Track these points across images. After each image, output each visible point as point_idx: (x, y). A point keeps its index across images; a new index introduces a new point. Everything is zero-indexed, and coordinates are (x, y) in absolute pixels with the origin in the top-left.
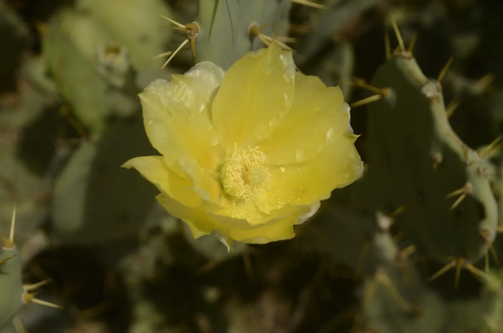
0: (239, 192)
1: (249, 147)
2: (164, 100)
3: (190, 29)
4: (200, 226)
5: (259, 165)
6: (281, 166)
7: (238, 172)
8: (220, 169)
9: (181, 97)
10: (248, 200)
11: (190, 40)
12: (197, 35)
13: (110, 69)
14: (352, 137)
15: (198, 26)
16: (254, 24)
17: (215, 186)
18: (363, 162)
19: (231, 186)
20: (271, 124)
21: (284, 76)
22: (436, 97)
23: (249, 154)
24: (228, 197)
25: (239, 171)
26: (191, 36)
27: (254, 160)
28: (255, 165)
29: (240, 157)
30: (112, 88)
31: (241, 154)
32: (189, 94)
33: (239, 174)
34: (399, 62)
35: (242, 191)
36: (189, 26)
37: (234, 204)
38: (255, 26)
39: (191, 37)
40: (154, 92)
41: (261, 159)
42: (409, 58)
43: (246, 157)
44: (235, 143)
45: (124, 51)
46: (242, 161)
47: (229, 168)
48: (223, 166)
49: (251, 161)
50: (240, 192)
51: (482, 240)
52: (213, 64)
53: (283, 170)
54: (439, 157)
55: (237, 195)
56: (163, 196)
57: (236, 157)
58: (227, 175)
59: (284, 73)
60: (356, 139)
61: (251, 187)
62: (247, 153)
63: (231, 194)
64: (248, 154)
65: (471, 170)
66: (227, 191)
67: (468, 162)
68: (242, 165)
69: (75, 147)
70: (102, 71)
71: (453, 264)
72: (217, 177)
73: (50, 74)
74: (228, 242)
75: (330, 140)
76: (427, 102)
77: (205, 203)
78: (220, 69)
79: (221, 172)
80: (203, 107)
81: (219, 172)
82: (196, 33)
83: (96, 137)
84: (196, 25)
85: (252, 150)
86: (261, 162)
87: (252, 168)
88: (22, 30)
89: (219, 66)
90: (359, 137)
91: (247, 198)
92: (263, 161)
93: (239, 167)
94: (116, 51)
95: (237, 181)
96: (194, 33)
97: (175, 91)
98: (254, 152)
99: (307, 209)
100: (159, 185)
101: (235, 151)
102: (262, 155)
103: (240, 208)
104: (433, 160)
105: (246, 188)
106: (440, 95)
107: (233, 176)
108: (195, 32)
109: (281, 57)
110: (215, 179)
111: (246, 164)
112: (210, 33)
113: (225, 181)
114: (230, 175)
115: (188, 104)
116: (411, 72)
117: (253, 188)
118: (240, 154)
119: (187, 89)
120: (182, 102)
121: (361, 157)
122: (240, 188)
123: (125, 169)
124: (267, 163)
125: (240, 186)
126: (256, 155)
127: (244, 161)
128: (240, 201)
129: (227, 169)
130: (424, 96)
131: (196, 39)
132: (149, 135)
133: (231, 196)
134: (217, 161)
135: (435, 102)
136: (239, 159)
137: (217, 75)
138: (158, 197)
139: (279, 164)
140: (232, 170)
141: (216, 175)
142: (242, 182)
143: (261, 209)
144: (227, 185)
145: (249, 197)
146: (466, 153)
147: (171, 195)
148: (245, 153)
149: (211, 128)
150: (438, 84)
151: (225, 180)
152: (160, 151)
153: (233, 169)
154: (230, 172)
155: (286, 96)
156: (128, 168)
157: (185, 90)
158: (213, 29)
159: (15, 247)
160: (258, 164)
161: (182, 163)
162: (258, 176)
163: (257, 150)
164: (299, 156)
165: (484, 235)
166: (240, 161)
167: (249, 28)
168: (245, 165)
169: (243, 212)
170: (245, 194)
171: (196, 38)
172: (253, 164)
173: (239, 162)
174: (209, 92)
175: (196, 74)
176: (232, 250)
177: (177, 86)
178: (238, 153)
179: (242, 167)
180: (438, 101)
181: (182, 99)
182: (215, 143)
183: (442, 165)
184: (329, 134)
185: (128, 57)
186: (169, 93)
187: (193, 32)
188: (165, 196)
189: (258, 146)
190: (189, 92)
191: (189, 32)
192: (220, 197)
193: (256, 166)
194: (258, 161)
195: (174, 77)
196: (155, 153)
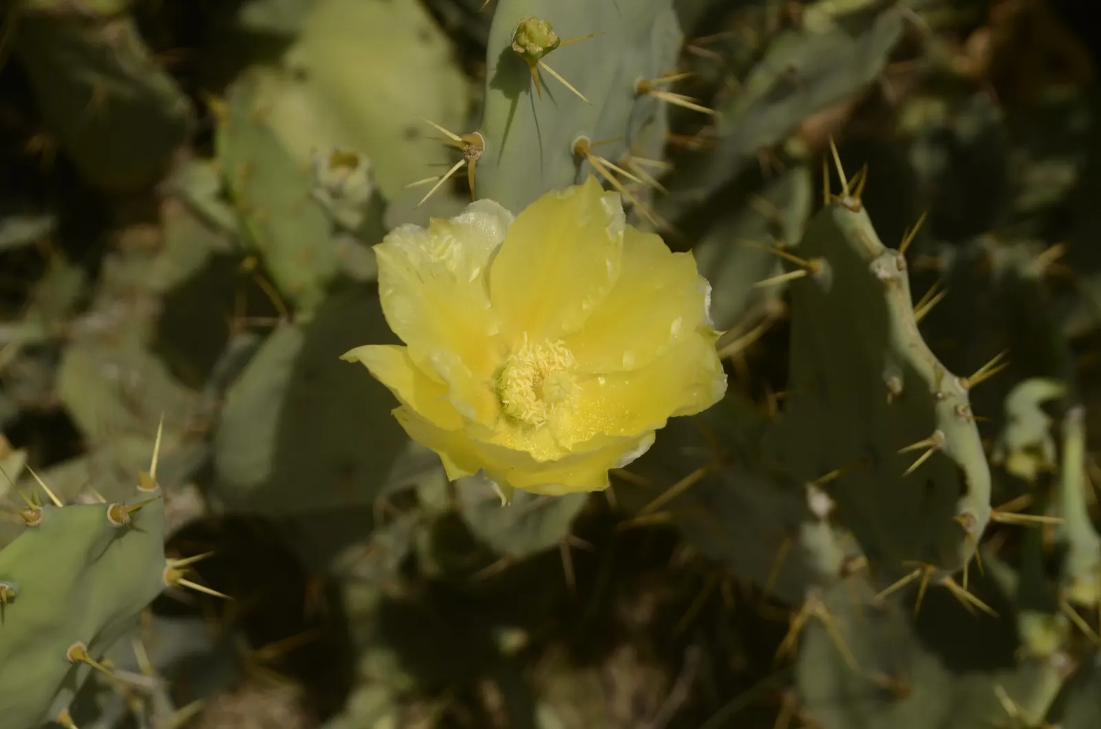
0: (526, 411)
1: (547, 341)
2: (413, 259)
3: (468, 143)
4: (459, 461)
5: (562, 370)
6: (599, 375)
7: (527, 381)
8: (499, 374)
9: (442, 253)
10: (540, 425)
11: (467, 161)
12: (479, 154)
13: (337, 193)
14: (713, 335)
15: (483, 141)
16: (582, 137)
17: (490, 401)
18: (727, 376)
19: (514, 401)
20: (585, 306)
21: (607, 230)
22: (898, 281)
23: (547, 352)
24: (512, 420)
25: (528, 379)
26: (470, 154)
27: (554, 363)
28: (555, 370)
29: (532, 356)
30: (338, 229)
31: (534, 352)
32: (455, 250)
33: (530, 384)
34: (839, 213)
35: (531, 411)
36: (468, 138)
37: (520, 432)
38: (582, 141)
39: (468, 157)
40: (398, 245)
41: (565, 361)
42: (855, 210)
43: (541, 357)
44: (526, 333)
45: (365, 163)
46: (535, 363)
47: (513, 372)
48: (505, 369)
49: (548, 363)
50: (528, 412)
51: (961, 532)
52: (497, 205)
53: (602, 381)
54: (896, 384)
55: (523, 416)
56: (405, 410)
57: (526, 355)
58: (509, 383)
59: (607, 226)
60: (718, 338)
61: (546, 405)
62: (543, 351)
63: (514, 415)
64: (545, 353)
65: (945, 408)
66: (510, 410)
67: (940, 395)
68: (534, 369)
69: (264, 333)
70: (323, 196)
71: (917, 573)
72: (494, 386)
73: (225, 195)
74: (504, 491)
75: (676, 337)
76: (879, 288)
77: (468, 422)
78: (509, 214)
79: (501, 380)
80: (476, 272)
81: (498, 379)
82: (477, 152)
83: (304, 317)
84: (480, 137)
85: (551, 346)
86: (564, 365)
87: (550, 373)
88: (180, 105)
89: (507, 208)
90: (723, 335)
91: (539, 423)
92: (569, 364)
93: (529, 372)
94: (352, 162)
95: (525, 394)
96: (474, 151)
97: (432, 245)
98: (555, 348)
99: (633, 443)
100: (396, 390)
101: (525, 346)
102: (567, 354)
103: (529, 439)
104: (888, 389)
105: (537, 406)
106: (904, 277)
107: (518, 385)
108: (476, 150)
109: (603, 200)
110: (492, 390)
111: (541, 367)
112: (501, 151)
113: (507, 393)
114: (514, 385)
115: (453, 266)
116: (856, 233)
117: (549, 407)
118: (531, 351)
119: (452, 242)
120: (443, 262)
121: (724, 367)
122: (527, 405)
123: (346, 362)
124: (575, 368)
125: (528, 402)
126: (558, 355)
127: (537, 363)
128: (529, 428)
129: (510, 374)
130: (874, 275)
131: (477, 161)
132: (386, 311)
133: (516, 419)
134: (495, 361)
135: (893, 286)
136: (529, 359)
137: (502, 222)
138: (395, 412)
139: (595, 373)
140: (516, 376)
141: (494, 383)
142: (533, 395)
143: (562, 443)
144: (508, 399)
145: (543, 421)
146: (939, 379)
147: (415, 407)
148: (542, 350)
149: (489, 305)
150: (901, 257)
151: (506, 391)
152: (403, 338)
153: (518, 374)
154: (514, 380)
155: (608, 263)
156: (350, 361)
157: (448, 243)
158: (507, 147)
159: (157, 487)
160: (560, 369)
161: (436, 358)
162: (558, 387)
163: (560, 346)
164: (628, 361)
165: (963, 522)
166: (531, 362)
167: (573, 145)
168: (540, 369)
169: (534, 446)
170: (534, 415)
171: (477, 159)
172: (553, 368)
173: (530, 364)
174: (489, 249)
175: (469, 220)
176: (509, 504)
177: (436, 237)
178: (528, 349)
179: (533, 371)
180: (899, 286)
181: (443, 257)
182: (494, 331)
183: (902, 398)
184: (675, 327)
185: (371, 175)
186: (423, 248)
187: (472, 149)
188: (408, 410)
189: (561, 340)
190: (456, 248)
191: (465, 148)
192: (498, 419)
193: (556, 372)
194: (561, 364)
195: (433, 221)
196: (394, 340)
